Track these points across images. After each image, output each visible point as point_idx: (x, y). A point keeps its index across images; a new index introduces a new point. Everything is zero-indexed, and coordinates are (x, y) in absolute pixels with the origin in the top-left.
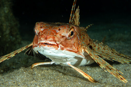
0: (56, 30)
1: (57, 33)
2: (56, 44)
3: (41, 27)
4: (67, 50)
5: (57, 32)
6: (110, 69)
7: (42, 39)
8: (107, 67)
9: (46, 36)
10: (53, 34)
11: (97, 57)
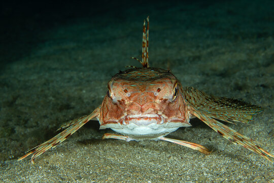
0: (153, 91)
1: (155, 97)
2: (158, 116)
3: (126, 91)
4: (172, 121)
5: (156, 95)
6: (242, 141)
7: (133, 111)
8: (235, 136)
9: (140, 107)
10: (150, 99)
11: (215, 123)
